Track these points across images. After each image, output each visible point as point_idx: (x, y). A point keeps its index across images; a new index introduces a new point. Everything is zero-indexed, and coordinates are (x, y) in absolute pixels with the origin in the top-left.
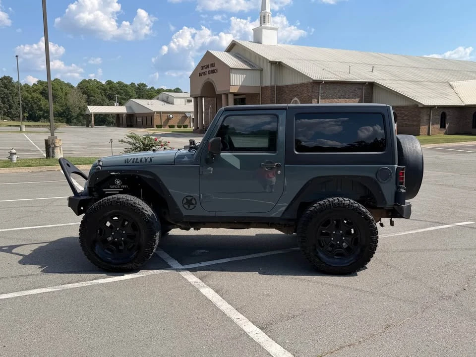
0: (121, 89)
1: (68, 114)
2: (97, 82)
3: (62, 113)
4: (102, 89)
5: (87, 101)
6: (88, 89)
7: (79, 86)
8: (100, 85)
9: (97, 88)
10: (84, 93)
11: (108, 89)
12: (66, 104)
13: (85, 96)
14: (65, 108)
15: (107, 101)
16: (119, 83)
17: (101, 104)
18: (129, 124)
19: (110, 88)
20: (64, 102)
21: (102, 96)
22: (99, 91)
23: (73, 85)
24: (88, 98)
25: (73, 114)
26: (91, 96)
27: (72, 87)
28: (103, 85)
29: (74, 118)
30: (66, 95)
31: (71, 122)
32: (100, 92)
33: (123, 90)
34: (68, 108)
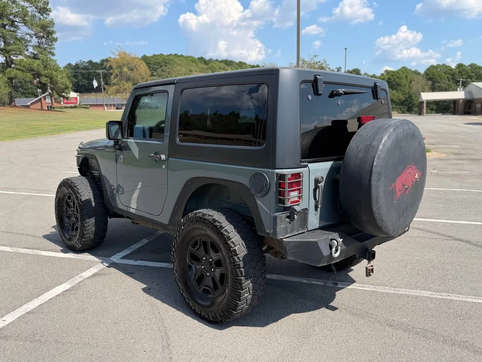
0: (472, 72)
1: (410, 103)
2: (447, 67)
3: (404, 101)
4: (450, 74)
5: (432, 88)
6: (434, 75)
7: (426, 72)
8: (449, 70)
9: (445, 73)
10: (430, 79)
11: (457, 73)
12: (409, 92)
13: (430, 83)
14: (407, 96)
15: (453, 86)
16: (472, 66)
17: (446, 90)
18: (466, 111)
19: (460, 72)
20: (407, 90)
21: (449, 81)
22: (446, 76)
23: (420, 72)
24: (433, 84)
25: (415, 102)
26: (436, 82)
27: (419, 74)
28: (451, 69)
29: (415, 106)
30: (411, 82)
31: (412, 110)
32: (448, 77)
33: (475, 72)
34: (410, 96)
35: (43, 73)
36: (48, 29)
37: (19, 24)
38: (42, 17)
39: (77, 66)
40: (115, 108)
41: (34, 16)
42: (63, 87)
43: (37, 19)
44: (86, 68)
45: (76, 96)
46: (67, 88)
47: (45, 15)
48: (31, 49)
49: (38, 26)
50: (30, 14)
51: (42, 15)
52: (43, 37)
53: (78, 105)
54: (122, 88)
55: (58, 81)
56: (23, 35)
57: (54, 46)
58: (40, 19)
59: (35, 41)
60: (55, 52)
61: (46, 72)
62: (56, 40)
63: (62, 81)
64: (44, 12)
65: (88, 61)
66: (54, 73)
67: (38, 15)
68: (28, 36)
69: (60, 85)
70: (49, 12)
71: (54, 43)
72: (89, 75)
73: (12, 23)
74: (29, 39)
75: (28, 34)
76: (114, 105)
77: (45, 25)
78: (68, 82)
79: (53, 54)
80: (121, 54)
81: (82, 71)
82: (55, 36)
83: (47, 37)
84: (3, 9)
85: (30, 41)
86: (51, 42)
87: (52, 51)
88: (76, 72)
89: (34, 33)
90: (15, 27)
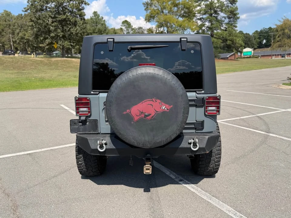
35: (228, 38)
36: (235, 12)
37: (219, 12)
38: (232, 6)
39: (261, 31)
40: (281, 56)
41: (228, 6)
42: (239, 46)
43: (229, 8)
44: (267, 32)
45: (251, 51)
46: (241, 46)
47: (234, 5)
48: (224, 26)
49: (229, 12)
50: (226, 5)
51: (232, 5)
52: (232, 17)
53: (252, 56)
54: (283, 43)
55: (237, 42)
56: (221, 18)
57: (237, 22)
58: (231, 7)
59: (227, 21)
60: (237, 25)
61: (230, 38)
62: (238, 18)
63: (239, 42)
64: (233, 3)
65: (268, 28)
66: (235, 38)
67: (230, 5)
68: (223, 18)
69: (238, 45)
70: (236, 2)
71: (237, 20)
72: (268, 36)
73: (216, 12)
74: (223, 20)
75: (224, 17)
76: (281, 55)
77: (232, 10)
78: (242, 43)
79: (236, 27)
80: (285, 21)
81: (264, 34)
82: (238, 16)
83: (234, 17)
84: (210, 6)
85: (224, 21)
86: (236, 20)
87: (236, 25)
88: (261, 35)
89: (227, 16)
90: (217, 14)
